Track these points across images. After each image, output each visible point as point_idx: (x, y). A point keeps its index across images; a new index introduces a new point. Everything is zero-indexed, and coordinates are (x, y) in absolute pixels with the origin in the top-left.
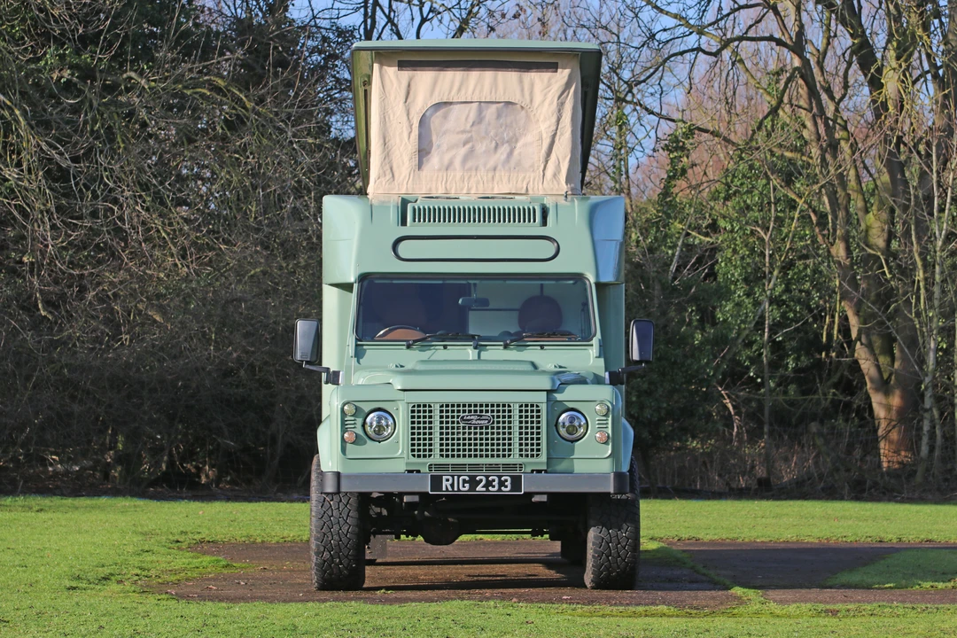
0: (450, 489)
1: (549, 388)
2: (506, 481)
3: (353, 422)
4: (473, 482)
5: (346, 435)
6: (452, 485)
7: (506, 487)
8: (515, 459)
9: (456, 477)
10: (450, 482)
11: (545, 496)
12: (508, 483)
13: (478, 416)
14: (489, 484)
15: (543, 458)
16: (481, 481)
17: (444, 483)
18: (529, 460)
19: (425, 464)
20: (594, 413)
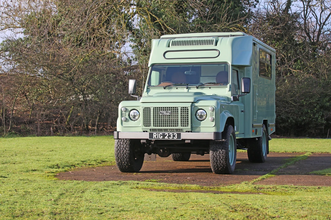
0: (156, 138)
1: (192, 101)
2: (175, 135)
3: (125, 114)
4: (164, 136)
5: (123, 118)
6: (157, 136)
7: (175, 137)
8: (179, 127)
9: (158, 134)
10: (156, 135)
11: (190, 141)
12: (176, 136)
13: (166, 112)
14: (169, 136)
15: (189, 127)
16: (167, 135)
17: (154, 136)
18: (184, 127)
19: (149, 129)
20: (209, 110)
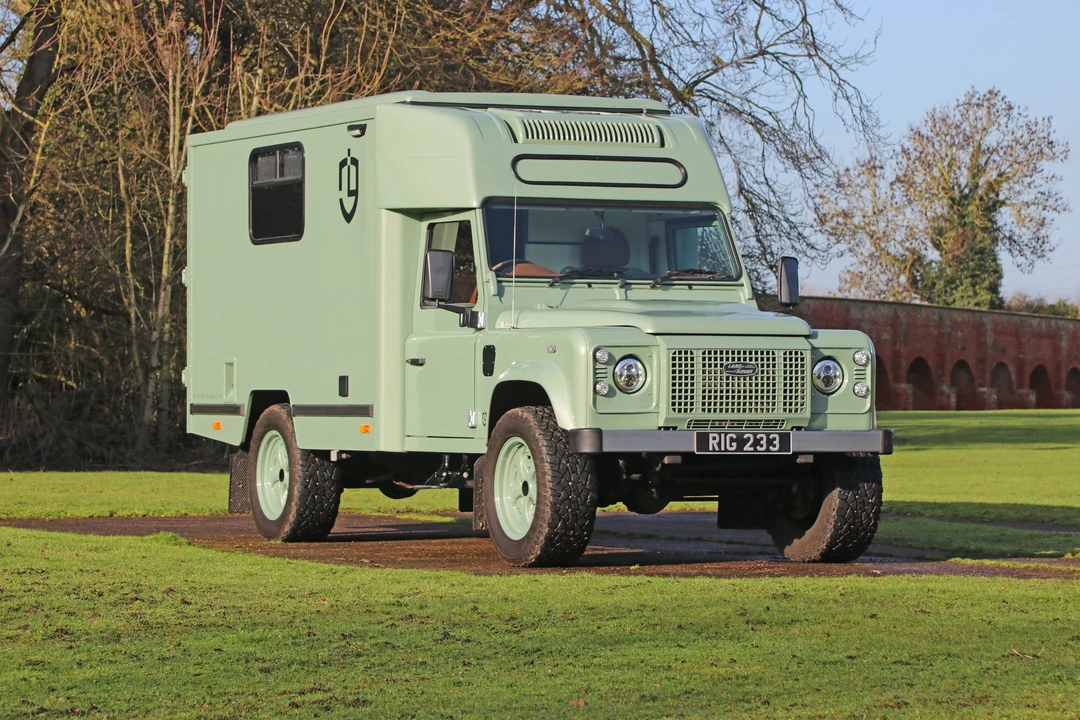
0: (717, 449)
2: (774, 439)
3: (604, 371)
4: (741, 441)
5: (598, 386)
6: (719, 444)
7: (775, 446)
8: (778, 414)
9: (723, 435)
10: (717, 440)
11: (811, 457)
12: (776, 442)
13: (743, 364)
14: (757, 442)
15: (807, 414)
16: (749, 439)
17: (711, 441)
18: (793, 415)
19: (686, 419)
20: (850, 362)
